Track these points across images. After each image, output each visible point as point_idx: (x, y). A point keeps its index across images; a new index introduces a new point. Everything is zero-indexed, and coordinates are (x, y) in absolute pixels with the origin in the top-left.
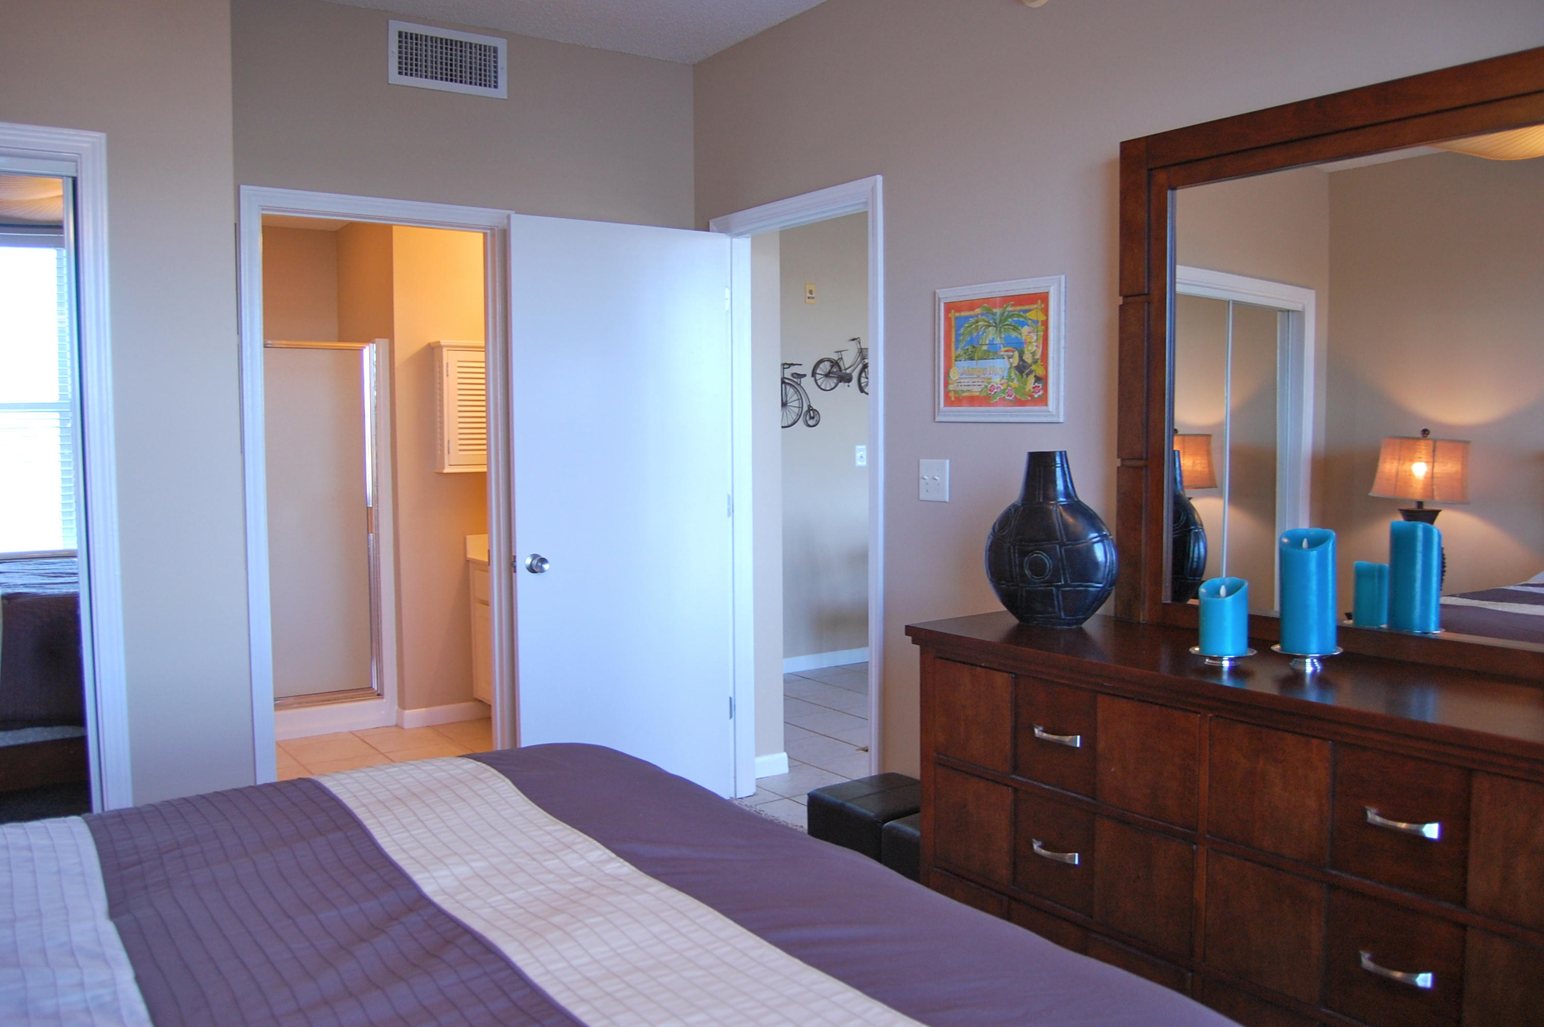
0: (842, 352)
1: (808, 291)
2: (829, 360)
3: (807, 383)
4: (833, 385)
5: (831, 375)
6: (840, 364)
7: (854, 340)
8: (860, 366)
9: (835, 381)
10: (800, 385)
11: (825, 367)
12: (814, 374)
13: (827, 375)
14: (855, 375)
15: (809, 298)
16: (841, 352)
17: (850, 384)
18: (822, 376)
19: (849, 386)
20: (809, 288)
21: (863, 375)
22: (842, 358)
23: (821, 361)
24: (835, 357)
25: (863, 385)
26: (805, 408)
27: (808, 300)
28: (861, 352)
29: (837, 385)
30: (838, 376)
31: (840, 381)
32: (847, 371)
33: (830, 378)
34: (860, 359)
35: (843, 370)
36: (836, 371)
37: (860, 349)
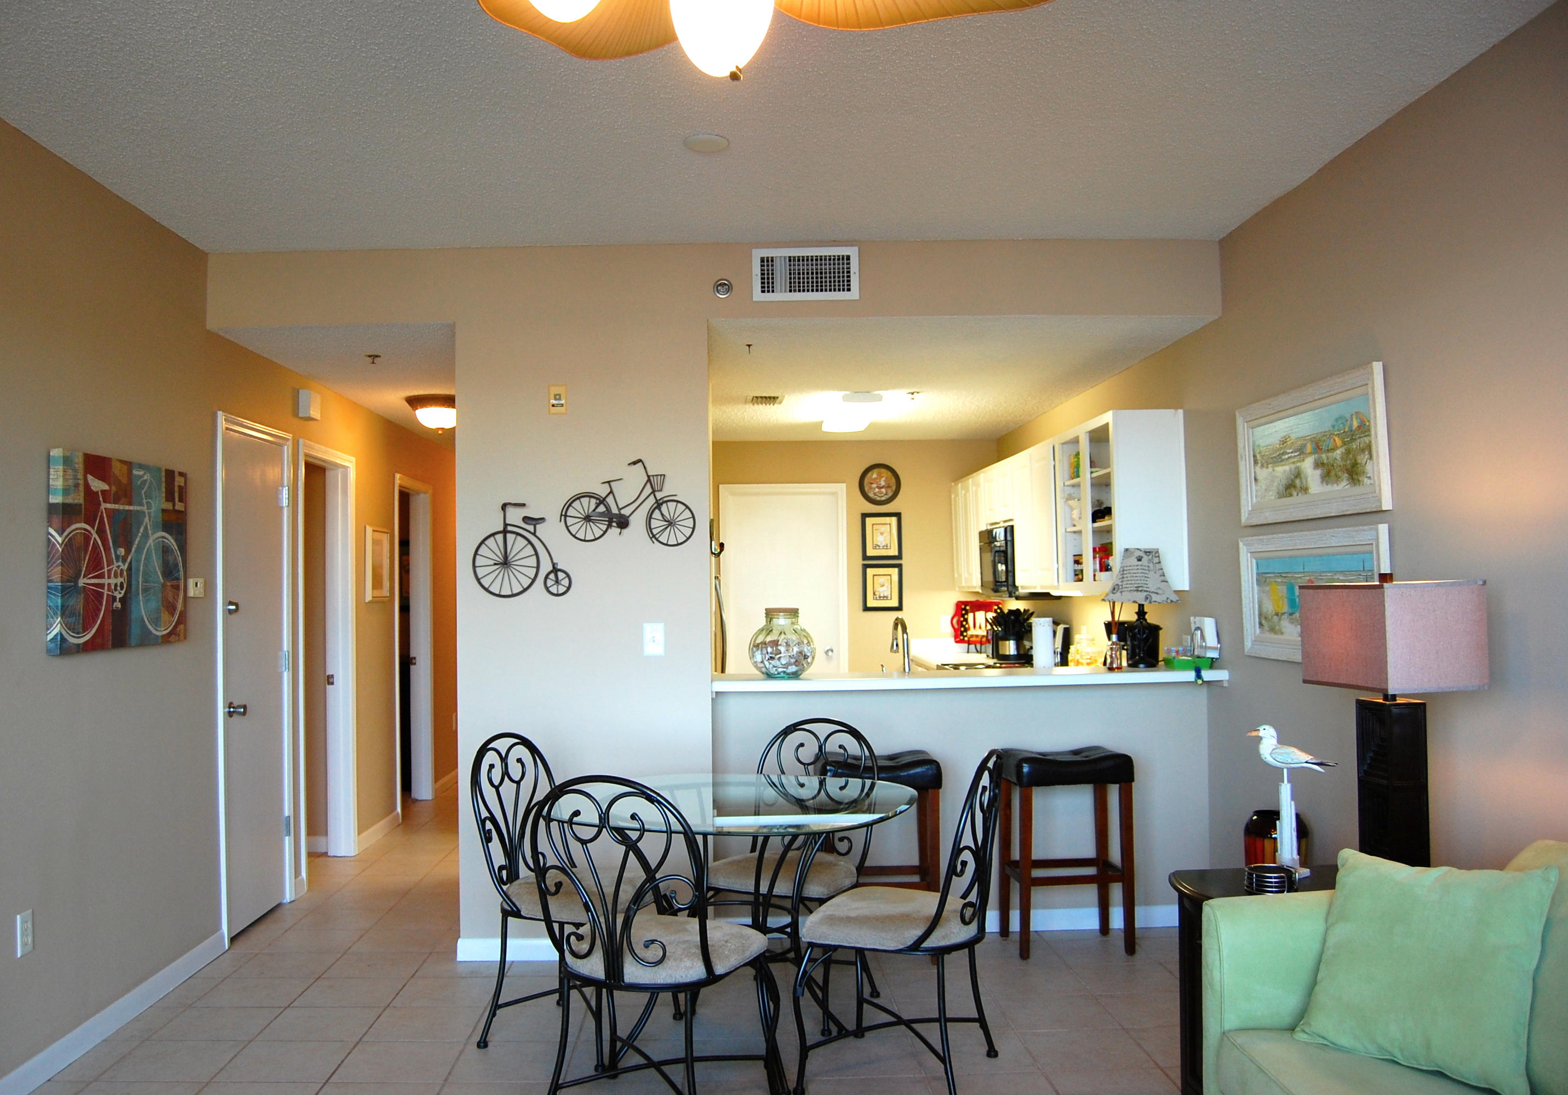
0: (612, 483)
1: (552, 397)
2: (590, 496)
3: (552, 532)
4: (598, 534)
5: (594, 518)
6: (608, 500)
7: (634, 463)
8: (651, 500)
9: (603, 527)
10: (534, 534)
11: (588, 505)
12: (564, 516)
13: (588, 519)
14: (639, 517)
15: (553, 406)
16: (609, 482)
18: (578, 520)
20: (554, 390)
21: (656, 515)
22: (611, 493)
23: (579, 497)
24: (603, 491)
25: (656, 532)
26: (546, 567)
27: (554, 410)
28: (649, 480)
29: (605, 532)
30: (607, 519)
31: (609, 526)
32: (623, 512)
33: (593, 522)
34: (648, 490)
35: (615, 511)
36: (604, 512)
37: (648, 476)
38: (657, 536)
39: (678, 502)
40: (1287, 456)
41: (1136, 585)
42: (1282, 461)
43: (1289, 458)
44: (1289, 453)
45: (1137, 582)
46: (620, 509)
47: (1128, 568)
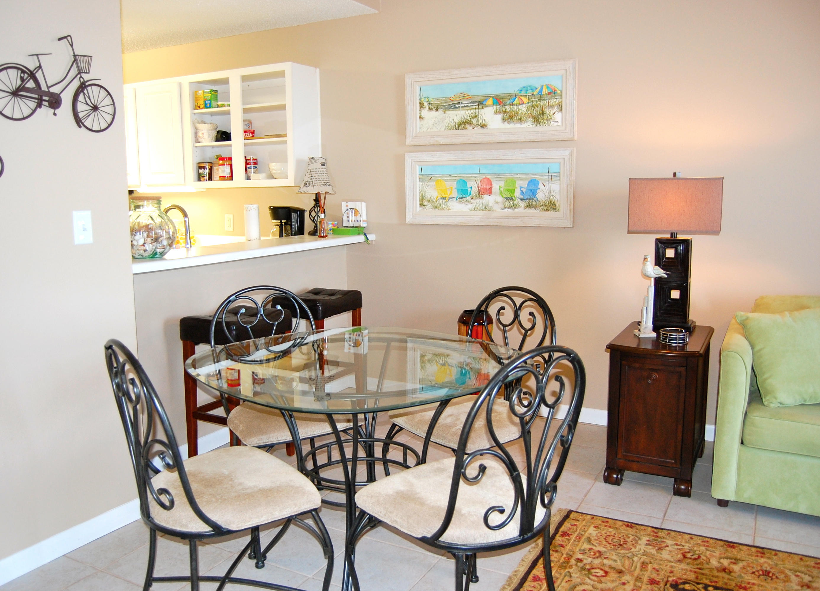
0: (39, 56)
2: (19, 67)
4: (27, 112)
5: (22, 93)
6: (37, 75)
7: (63, 38)
8: (76, 84)
9: (32, 104)
11: (10, 79)
13: (15, 93)
14: (67, 98)
16: (37, 55)
17: (57, 111)
18: (9, 94)
19: (55, 114)
21: (81, 98)
22: (40, 67)
23: (6, 68)
24: (31, 65)
25: (81, 115)
28: (75, 60)
29: (34, 111)
30: (36, 96)
31: (39, 105)
32: (52, 90)
33: (20, 98)
34: (74, 71)
35: (44, 88)
36: (34, 88)
37: (75, 55)
38: (83, 121)
39: (101, 87)
40: (462, 105)
41: (324, 182)
42: (457, 108)
43: (465, 106)
44: (464, 104)
45: (324, 179)
46: (48, 87)
47: (315, 170)
